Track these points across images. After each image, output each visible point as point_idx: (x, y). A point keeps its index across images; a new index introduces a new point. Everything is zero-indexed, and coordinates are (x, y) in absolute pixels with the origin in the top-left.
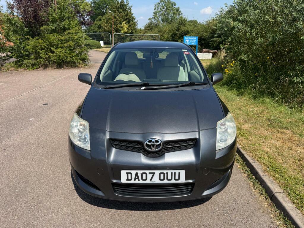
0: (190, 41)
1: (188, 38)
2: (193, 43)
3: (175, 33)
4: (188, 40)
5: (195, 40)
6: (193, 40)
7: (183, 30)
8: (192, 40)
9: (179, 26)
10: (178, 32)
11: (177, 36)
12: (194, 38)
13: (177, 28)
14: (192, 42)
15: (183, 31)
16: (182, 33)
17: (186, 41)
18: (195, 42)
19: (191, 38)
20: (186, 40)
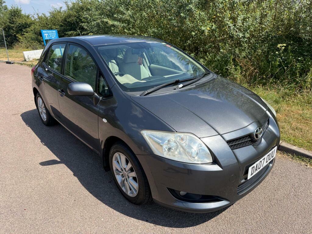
0: (49, 35)
1: (46, 32)
2: (54, 38)
3: (9, 26)
4: (47, 34)
5: (54, 34)
6: (53, 34)
7: (19, 22)
8: (51, 34)
9: (13, 18)
10: (13, 25)
11: (13, 30)
12: (53, 32)
13: (10, 20)
14: (52, 36)
15: (19, 24)
16: (20, 27)
17: (45, 36)
18: (55, 36)
19: (50, 32)
20: (45, 34)
